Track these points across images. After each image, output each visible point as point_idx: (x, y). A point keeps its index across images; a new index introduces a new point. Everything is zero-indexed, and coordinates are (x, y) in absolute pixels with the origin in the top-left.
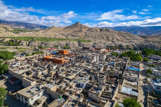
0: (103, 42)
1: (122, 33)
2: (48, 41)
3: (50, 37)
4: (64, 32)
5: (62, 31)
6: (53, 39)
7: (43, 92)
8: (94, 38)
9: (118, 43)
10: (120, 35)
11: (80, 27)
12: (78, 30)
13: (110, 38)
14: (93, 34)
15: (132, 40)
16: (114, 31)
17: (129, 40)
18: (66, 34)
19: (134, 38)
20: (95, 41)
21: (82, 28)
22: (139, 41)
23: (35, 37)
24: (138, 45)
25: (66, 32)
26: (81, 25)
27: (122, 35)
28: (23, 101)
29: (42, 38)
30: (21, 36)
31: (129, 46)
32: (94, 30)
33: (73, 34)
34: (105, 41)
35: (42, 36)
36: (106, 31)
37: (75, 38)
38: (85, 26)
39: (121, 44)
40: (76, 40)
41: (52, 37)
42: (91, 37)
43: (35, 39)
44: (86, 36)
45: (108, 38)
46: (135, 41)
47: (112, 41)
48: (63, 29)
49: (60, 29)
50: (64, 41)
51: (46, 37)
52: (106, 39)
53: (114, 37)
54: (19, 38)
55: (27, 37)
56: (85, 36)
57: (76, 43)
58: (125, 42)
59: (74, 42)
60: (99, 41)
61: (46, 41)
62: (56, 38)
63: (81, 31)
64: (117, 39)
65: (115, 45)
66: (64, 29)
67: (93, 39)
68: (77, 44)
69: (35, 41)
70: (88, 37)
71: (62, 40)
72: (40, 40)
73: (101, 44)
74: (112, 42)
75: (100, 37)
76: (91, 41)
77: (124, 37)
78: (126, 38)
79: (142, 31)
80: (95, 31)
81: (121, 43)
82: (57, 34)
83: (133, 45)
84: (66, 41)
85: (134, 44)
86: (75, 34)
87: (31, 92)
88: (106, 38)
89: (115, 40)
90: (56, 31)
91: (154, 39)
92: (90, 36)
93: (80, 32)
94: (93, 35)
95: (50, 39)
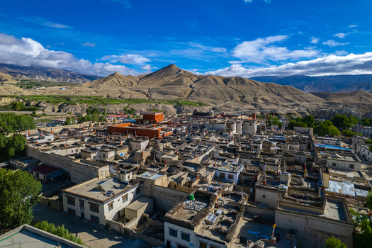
0: (233, 107)
1: (273, 87)
2: (106, 104)
3: (108, 96)
4: (139, 86)
5: (135, 83)
6: (115, 99)
7: (134, 190)
8: (211, 98)
9: (268, 108)
10: (271, 90)
11: (177, 75)
12: (173, 81)
13: (249, 98)
14: (210, 89)
15: (298, 103)
16: (255, 83)
17: (291, 101)
18: (146, 91)
19: (301, 97)
20: (216, 104)
21: (181, 76)
22: (314, 103)
23: (73, 97)
24: (313, 111)
25: (146, 87)
26: (180, 71)
27: (273, 90)
28: (83, 214)
29: (89, 98)
30: (38, 94)
31: (294, 114)
32: (210, 81)
33: (163, 89)
34: (237, 103)
35: (89, 94)
36: (238, 83)
37: (167, 97)
38: (188, 73)
39: (275, 110)
40: (170, 102)
41: (112, 96)
42: (205, 95)
43: (75, 99)
44: (193, 93)
45: (244, 97)
46: (306, 104)
47: (253, 104)
48: (138, 80)
49: (130, 80)
50: (143, 104)
51: (100, 97)
52: (239, 99)
53: (258, 96)
54: (34, 97)
55: (54, 97)
56: (191, 93)
57: (172, 109)
58: (283, 106)
59: (167, 105)
60: (222, 104)
61: (99, 104)
62: (123, 99)
63: (180, 82)
64: (263, 99)
65: (262, 113)
66: (140, 79)
67: (209, 100)
68: (174, 110)
69: (74, 104)
70: (198, 95)
71: (138, 101)
72: (85, 102)
73: (230, 111)
74: (253, 107)
75: (226, 96)
76: (205, 105)
77: (279, 95)
78: (283, 97)
79: (314, 87)
80: (213, 81)
81: (275, 107)
82: (124, 89)
83: (301, 113)
84: (146, 103)
85: (303, 110)
86: (168, 90)
87: (104, 191)
88: (240, 97)
89: (260, 101)
90: (122, 83)
91: (345, 98)
92: (203, 93)
93: (180, 84)
94: (209, 91)
95: (109, 100)
